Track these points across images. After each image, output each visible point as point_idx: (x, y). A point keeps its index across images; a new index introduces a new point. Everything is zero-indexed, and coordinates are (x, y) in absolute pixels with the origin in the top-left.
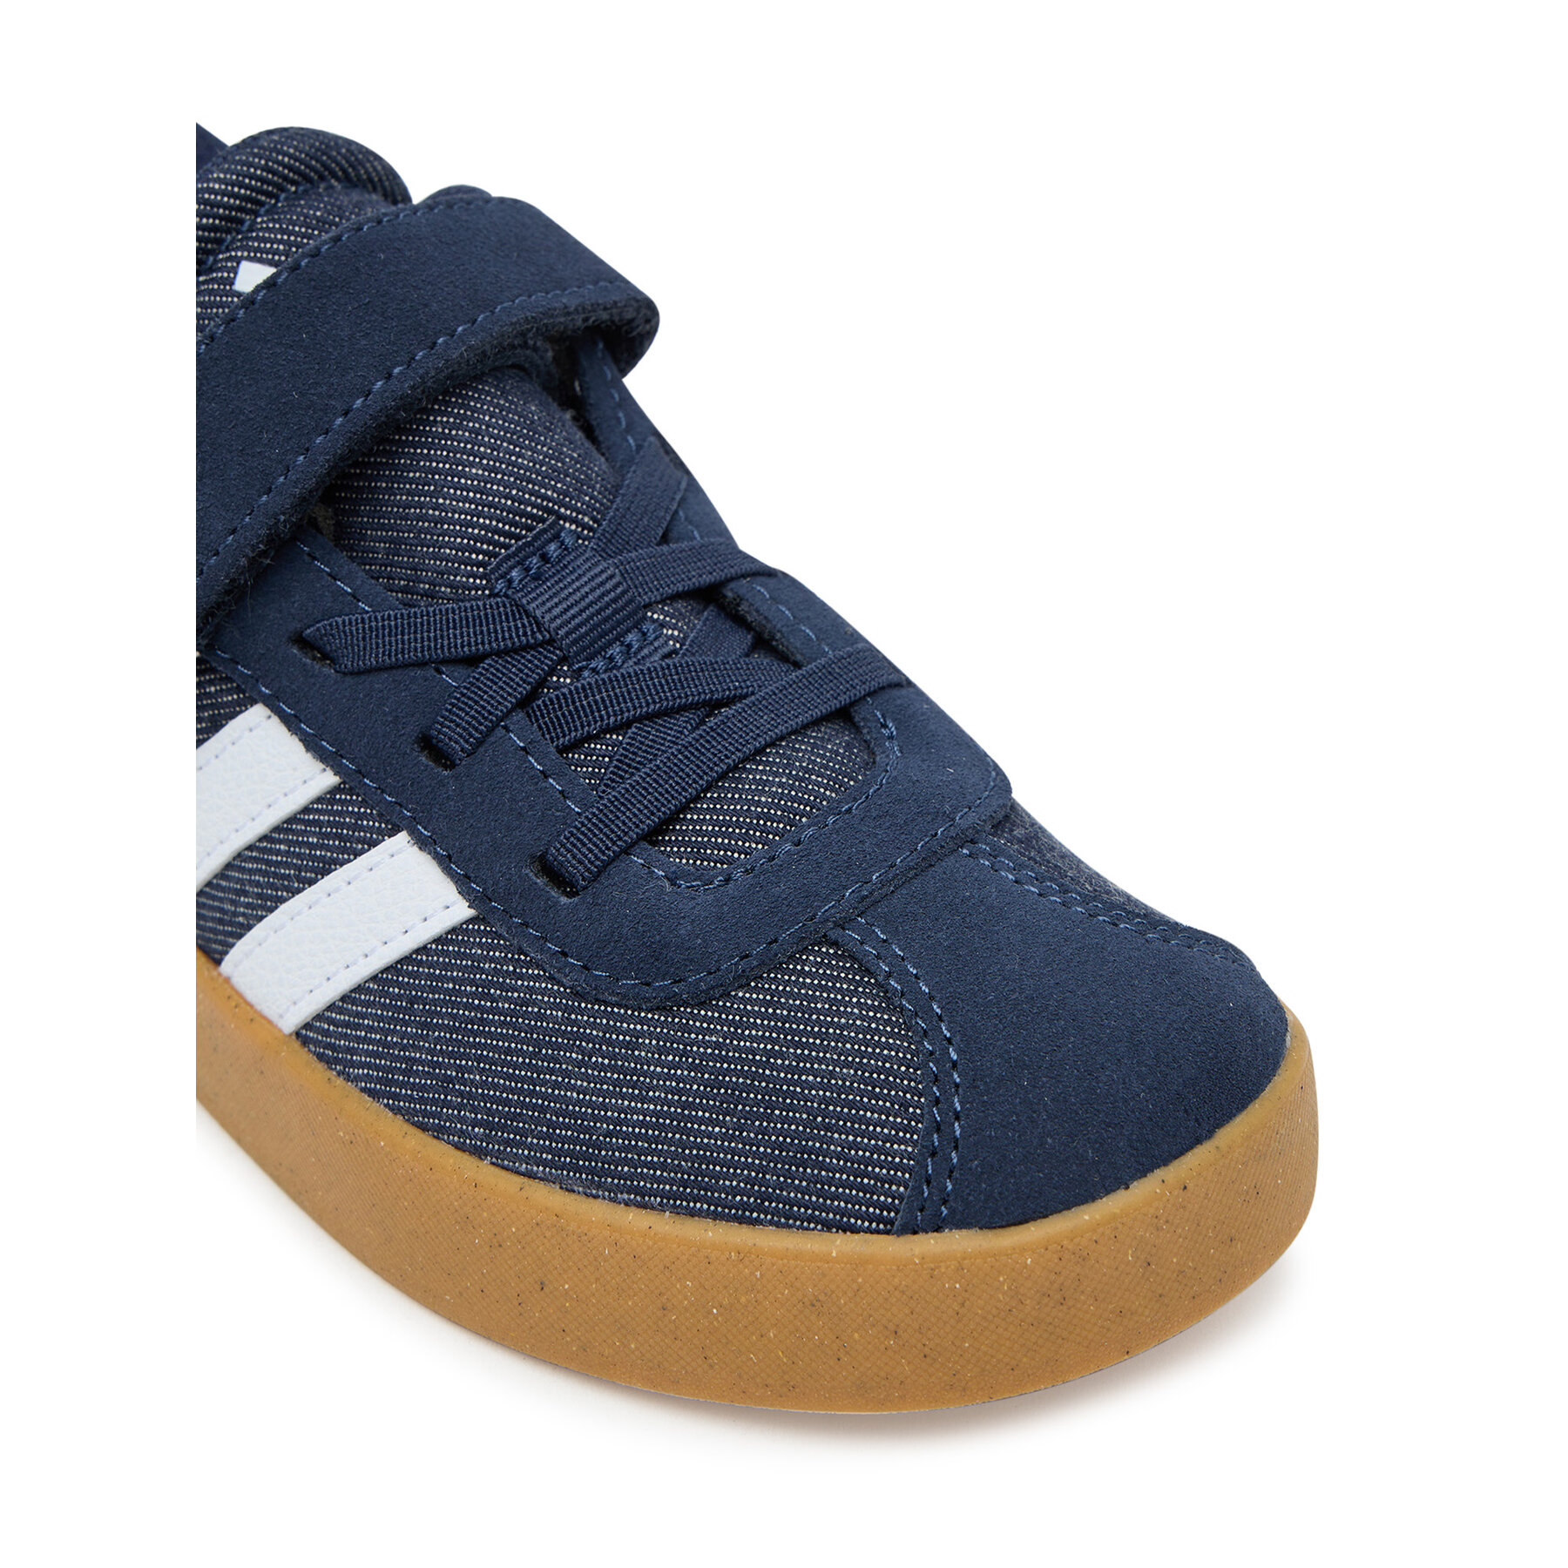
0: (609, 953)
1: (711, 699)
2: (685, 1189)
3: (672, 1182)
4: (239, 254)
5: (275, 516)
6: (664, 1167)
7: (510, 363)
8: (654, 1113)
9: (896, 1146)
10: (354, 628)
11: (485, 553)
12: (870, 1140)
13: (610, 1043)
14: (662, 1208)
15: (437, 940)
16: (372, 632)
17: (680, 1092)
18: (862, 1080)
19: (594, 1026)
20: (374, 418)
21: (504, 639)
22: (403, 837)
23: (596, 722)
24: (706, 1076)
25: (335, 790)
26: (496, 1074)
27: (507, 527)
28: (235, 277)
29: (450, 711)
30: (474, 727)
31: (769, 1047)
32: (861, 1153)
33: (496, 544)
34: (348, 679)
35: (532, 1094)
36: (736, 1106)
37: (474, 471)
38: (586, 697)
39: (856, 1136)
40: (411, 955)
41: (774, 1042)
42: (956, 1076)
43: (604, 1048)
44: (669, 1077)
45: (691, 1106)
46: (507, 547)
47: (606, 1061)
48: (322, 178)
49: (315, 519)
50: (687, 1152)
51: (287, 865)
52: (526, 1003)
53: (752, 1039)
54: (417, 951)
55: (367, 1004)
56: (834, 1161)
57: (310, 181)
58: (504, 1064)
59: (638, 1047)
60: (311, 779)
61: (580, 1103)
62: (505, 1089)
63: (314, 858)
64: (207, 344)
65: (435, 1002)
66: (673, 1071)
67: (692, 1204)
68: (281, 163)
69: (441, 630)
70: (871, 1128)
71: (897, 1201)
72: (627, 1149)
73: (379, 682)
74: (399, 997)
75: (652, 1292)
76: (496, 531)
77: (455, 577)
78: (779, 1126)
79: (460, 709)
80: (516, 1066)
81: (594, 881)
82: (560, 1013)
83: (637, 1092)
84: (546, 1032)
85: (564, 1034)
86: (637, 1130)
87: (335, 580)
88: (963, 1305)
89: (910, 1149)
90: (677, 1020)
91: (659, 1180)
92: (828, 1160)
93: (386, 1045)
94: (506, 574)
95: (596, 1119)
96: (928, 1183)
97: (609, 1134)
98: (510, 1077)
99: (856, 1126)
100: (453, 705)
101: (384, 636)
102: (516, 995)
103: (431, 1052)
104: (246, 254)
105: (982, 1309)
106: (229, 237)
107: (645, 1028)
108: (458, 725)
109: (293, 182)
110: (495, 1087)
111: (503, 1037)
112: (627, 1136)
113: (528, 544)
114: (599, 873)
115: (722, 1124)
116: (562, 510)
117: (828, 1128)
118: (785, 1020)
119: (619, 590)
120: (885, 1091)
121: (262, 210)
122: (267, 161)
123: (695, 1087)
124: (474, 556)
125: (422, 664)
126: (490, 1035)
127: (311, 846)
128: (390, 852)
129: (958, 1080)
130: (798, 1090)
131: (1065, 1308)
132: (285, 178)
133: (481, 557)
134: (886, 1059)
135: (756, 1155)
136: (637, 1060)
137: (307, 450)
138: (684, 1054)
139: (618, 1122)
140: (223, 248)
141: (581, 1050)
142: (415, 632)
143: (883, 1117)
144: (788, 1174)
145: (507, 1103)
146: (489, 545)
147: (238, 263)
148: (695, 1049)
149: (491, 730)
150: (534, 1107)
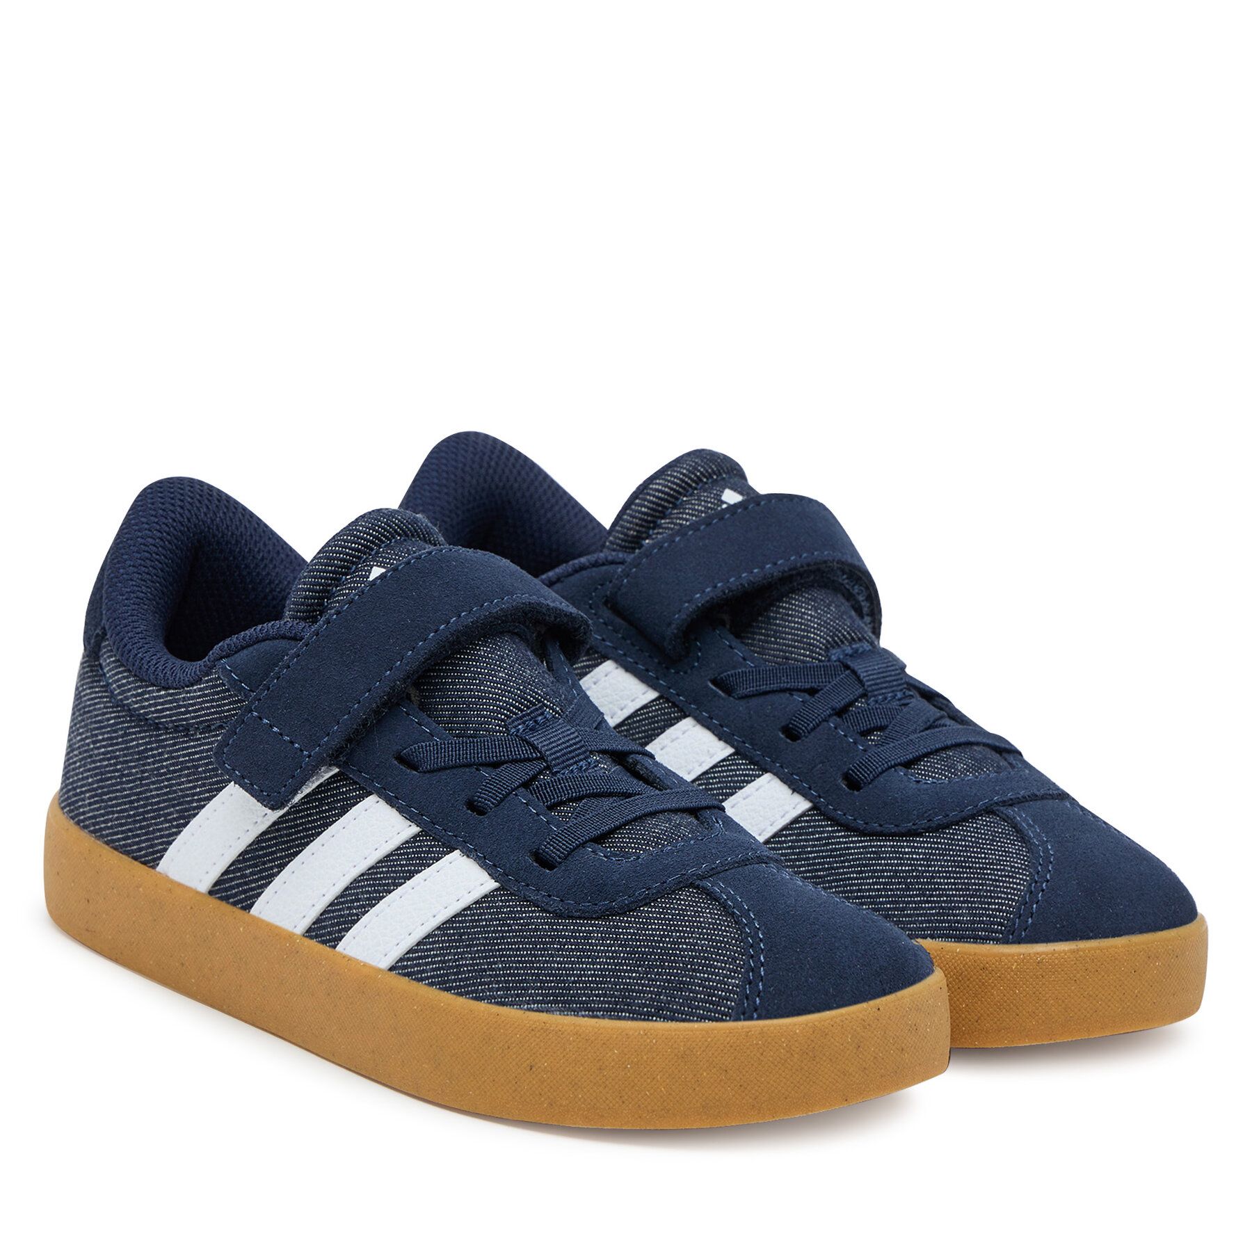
0: (575, 891)
1: (626, 792)
2: (616, 1006)
3: (609, 1003)
4: (372, 563)
5: (395, 681)
6: (605, 995)
7: (516, 631)
8: (601, 970)
9: (730, 980)
10: (432, 748)
11: (506, 715)
12: (716, 977)
13: (575, 938)
14: (603, 1017)
15: (476, 903)
16: (442, 750)
17: (614, 958)
18: (712, 946)
19: (566, 930)
20: (452, 634)
21: (515, 754)
22: (457, 853)
23: (565, 795)
24: (628, 949)
25: (417, 835)
26: (512, 962)
27: (517, 704)
28: (369, 574)
29: (485, 786)
30: (498, 792)
31: (662, 933)
32: (711, 984)
33: (511, 712)
34: (428, 775)
35: (531, 968)
36: (644, 963)
37: (500, 674)
38: (560, 784)
39: (708, 975)
40: (461, 912)
41: (664, 930)
42: (762, 945)
43: (572, 940)
44: (608, 951)
45: (621, 964)
46: (516, 714)
47: (573, 947)
48: (413, 535)
49: (410, 694)
50: (618, 987)
51: (388, 878)
52: (528, 924)
53: (653, 930)
54: (465, 910)
55: (434, 942)
56: (697, 988)
57: (408, 536)
58: (515, 956)
59: (591, 938)
60: (403, 831)
61: (559, 969)
62: (517, 968)
63: (403, 872)
64: (359, 595)
65: (475, 933)
66: (610, 948)
67: (620, 1014)
68: (394, 523)
69: (481, 749)
70: (717, 970)
71: (730, 1011)
72: (586, 988)
73: (443, 775)
74: (454, 935)
75: (595, 1059)
76: (512, 705)
77: (489, 726)
78: (668, 971)
79: (491, 784)
80: (522, 956)
81: (565, 859)
82: (547, 927)
83: (590, 960)
84: (540, 937)
85: (550, 937)
86: (590, 979)
87: (421, 725)
88: (762, 1054)
89: (737, 982)
90: (611, 923)
91: (603, 1002)
92: (694, 987)
93: (444, 962)
94: (517, 726)
95: (567, 975)
96: (747, 999)
97: (574, 982)
98: (519, 962)
99: (709, 969)
100: (487, 783)
101: (449, 751)
102: (522, 921)
103: (472, 959)
104: (375, 564)
105: (772, 1057)
106: (365, 556)
107: (595, 928)
108: (490, 792)
109: (399, 535)
110: (510, 968)
111: (515, 943)
112: (585, 982)
113: (528, 715)
114: (569, 854)
115: (637, 972)
116: (546, 702)
117: (694, 970)
118: (670, 920)
119: (577, 740)
120: (724, 952)
121: (383, 545)
122: (387, 520)
123: (622, 955)
124: (499, 716)
125: (469, 765)
126: (508, 943)
127: (402, 866)
128: (450, 861)
129: (763, 947)
130: (678, 952)
131: (815, 1062)
132: (396, 531)
133: (503, 717)
134: (725, 937)
135: (654, 986)
136: (591, 944)
137: (414, 648)
138: (616, 939)
139: (581, 976)
140: (361, 562)
141: (559, 943)
142: (466, 750)
143: (723, 965)
144: (672, 996)
145: (518, 975)
146: (507, 711)
147: (371, 568)
148: (622, 936)
149: (508, 794)
150: (533, 975)
